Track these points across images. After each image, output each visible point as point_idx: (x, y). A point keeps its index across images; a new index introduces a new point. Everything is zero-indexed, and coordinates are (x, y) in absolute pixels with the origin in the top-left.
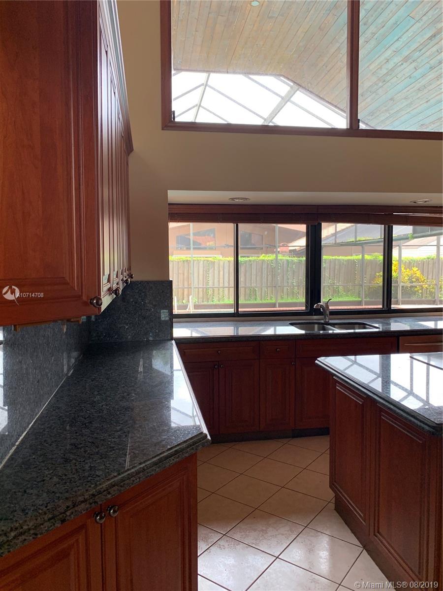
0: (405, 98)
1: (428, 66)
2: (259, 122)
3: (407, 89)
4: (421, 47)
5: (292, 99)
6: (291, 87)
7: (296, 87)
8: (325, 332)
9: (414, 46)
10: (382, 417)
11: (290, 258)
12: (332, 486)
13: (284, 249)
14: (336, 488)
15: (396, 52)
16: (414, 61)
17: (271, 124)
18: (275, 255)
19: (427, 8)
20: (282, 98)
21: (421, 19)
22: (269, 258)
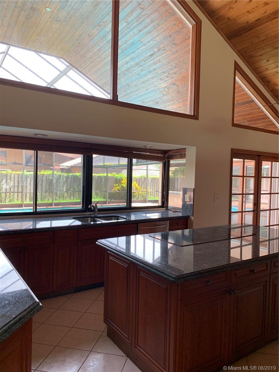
0: (135, 86)
1: (148, 70)
2: (44, 84)
3: (137, 81)
4: (145, 59)
5: (67, 74)
6: (68, 66)
7: (71, 67)
8: (95, 223)
9: (142, 58)
10: (141, 274)
11: (62, 174)
12: (106, 321)
13: (57, 167)
14: (108, 321)
15: (132, 59)
16: (141, 66)
17: (52, 87)
18: (52, 171)
19: (149, 39)
20: (61, 72)
21: (146, 44)
22: (47, 173)
